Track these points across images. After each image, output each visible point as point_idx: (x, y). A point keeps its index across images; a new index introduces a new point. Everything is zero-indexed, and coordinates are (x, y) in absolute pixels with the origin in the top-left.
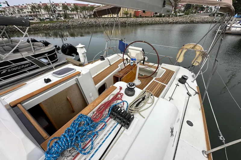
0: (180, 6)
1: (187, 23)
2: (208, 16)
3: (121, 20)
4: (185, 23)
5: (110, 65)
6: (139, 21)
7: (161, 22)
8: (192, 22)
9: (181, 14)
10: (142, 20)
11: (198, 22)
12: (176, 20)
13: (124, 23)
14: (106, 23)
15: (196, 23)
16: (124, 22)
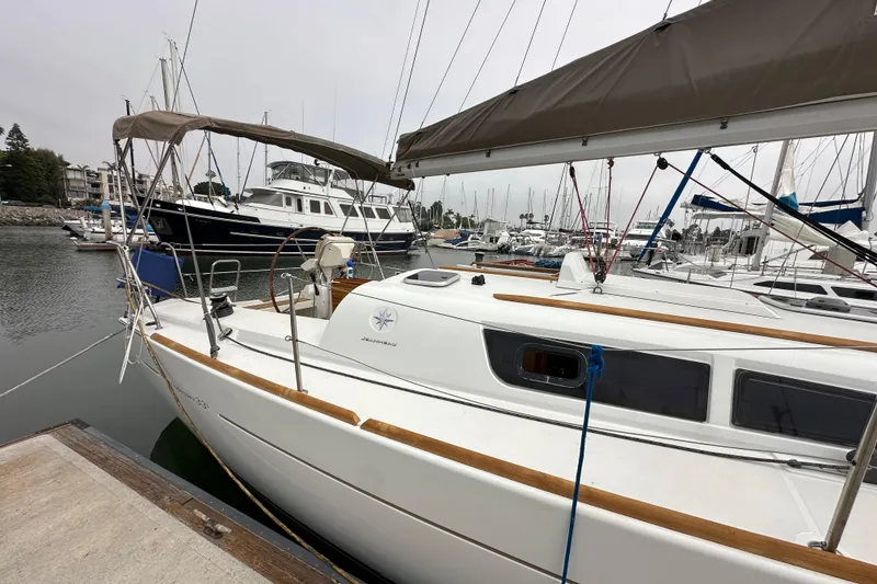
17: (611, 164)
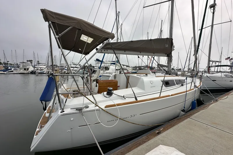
17: (143, 56)
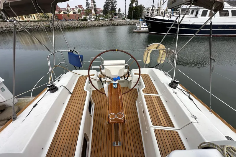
0: (99, 11)
1: (110, 25)
2: (122, 20)
3: (42, 25)
4: (109, 26)
5: (70, 93)
6: (66, 25)
7: (89, 25)
8: (113, 25)
9: (103, 18)
10: (68, 24)
11: (117, 25)
12: (101, 23)
13: (48, 28)
14: (20, 28)
15: (116, 25)
16: (47, 26)
